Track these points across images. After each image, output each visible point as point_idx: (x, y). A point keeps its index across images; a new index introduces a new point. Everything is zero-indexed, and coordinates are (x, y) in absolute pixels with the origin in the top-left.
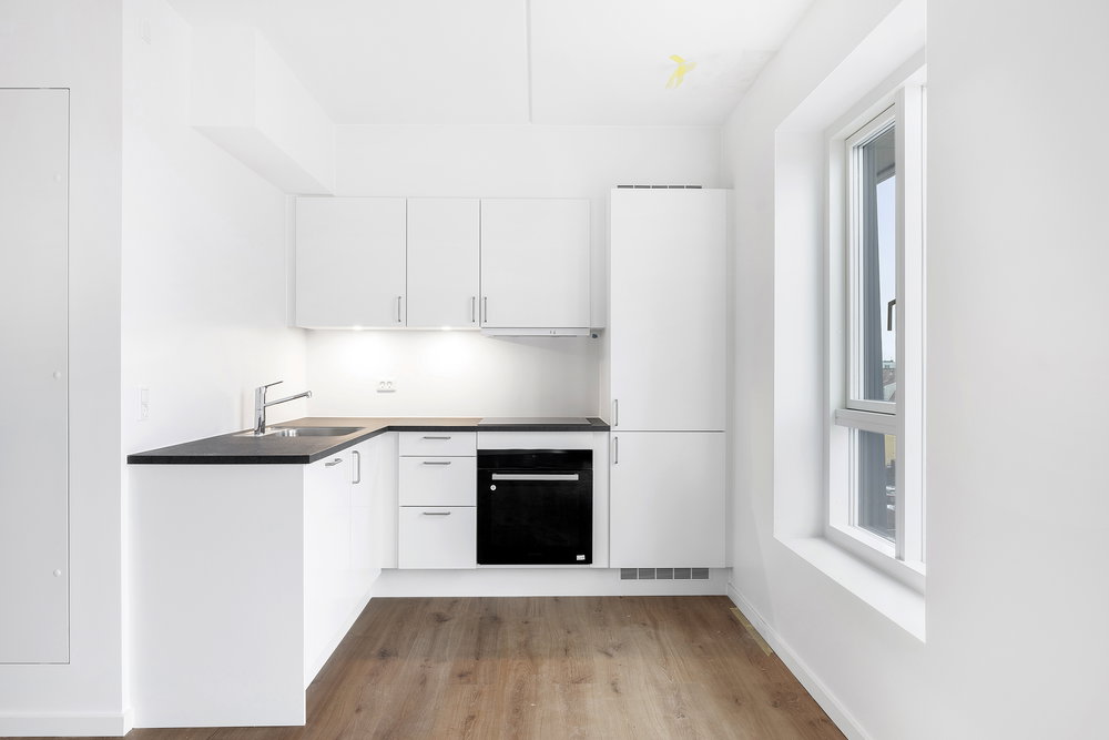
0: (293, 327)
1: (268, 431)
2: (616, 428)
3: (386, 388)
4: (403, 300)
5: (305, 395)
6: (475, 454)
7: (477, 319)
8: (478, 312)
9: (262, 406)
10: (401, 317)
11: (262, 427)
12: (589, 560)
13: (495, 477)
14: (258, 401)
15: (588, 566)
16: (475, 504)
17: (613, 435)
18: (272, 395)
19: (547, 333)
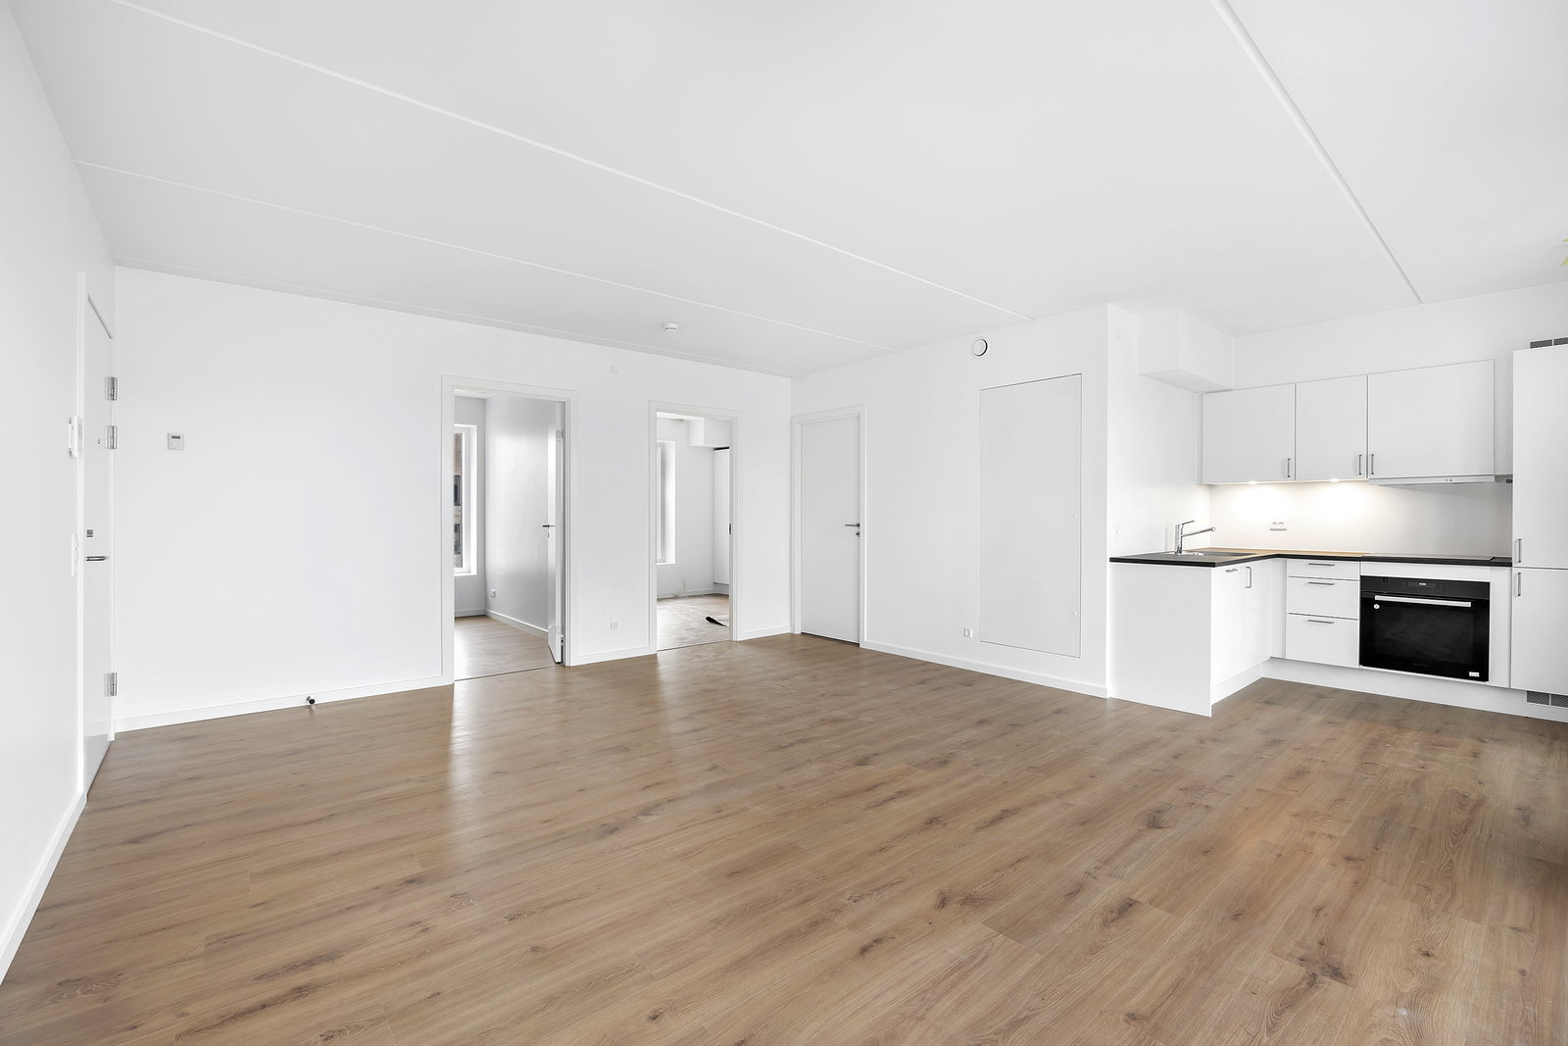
0: (1200, 483)
1: (1183, 553)
2: (1519, 565)
3: (1279, 527)
4: (1292, 462)
5: (1211, 530)
6: (1359, 579)
7: (1364, 471)
8: (1365, 469)
9: (1180, 535)
10: (1290, 474)
11: (1180, 550)
12: (1484, 677)
13: (1377, 598)
14: (1177, 533)
15: (1484, 683)
16: (1358, 618)
17: (1515, 570)
18: (1187, 529)
19: (1443, 481)
